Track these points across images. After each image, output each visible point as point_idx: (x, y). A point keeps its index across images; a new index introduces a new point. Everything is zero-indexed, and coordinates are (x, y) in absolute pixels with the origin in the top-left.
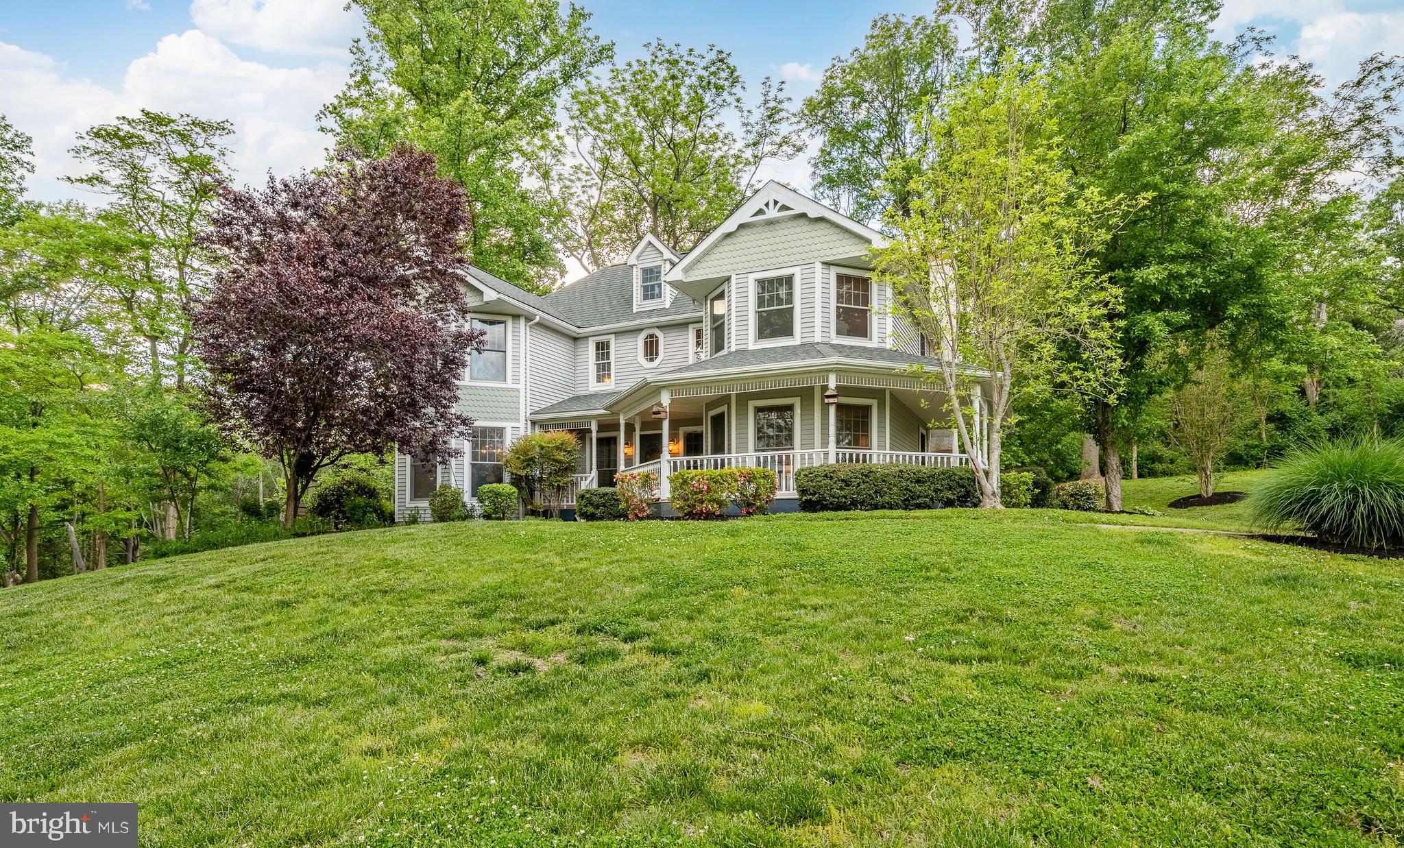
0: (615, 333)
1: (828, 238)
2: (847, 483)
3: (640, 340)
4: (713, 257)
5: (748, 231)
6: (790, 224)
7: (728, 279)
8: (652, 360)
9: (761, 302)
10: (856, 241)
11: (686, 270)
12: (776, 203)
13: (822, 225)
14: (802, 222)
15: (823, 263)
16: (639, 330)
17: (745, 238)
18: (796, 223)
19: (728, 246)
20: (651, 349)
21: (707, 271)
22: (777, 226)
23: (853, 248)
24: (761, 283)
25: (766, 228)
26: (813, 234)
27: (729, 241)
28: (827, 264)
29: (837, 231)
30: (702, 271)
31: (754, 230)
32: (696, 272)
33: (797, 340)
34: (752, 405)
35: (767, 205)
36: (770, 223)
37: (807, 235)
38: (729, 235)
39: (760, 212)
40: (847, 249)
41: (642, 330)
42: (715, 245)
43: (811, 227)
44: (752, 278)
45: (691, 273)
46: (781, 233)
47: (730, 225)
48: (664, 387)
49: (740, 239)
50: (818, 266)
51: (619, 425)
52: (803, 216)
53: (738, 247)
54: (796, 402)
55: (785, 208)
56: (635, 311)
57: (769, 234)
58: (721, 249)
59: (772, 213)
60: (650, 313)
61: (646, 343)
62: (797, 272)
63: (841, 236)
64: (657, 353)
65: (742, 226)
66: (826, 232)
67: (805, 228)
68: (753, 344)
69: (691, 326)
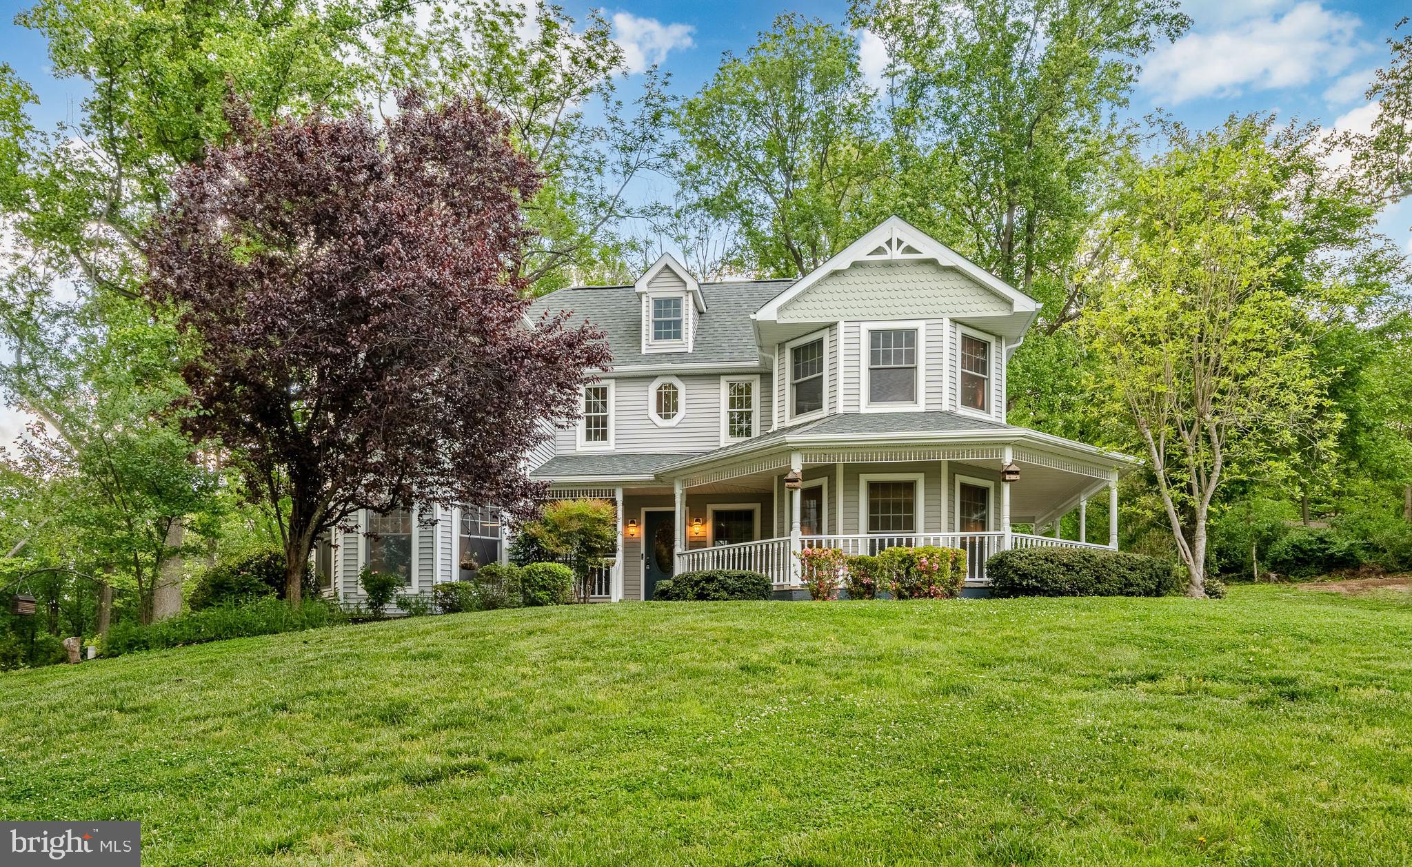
0: (616, 378)
1: (959, 292)
2: (1069, 567)
3: (653, 388)
4: (814, 297)
5: (860, 271)
6: (912, 269)
7: (832, 326)
8: (667, 417)
9: (874, 357)
10: (992, 299)
11: (780, 310)
12: (900, 242)
13: (952, 276)
14: (927, 269)
15: (952, 320)
16: (652, 377)
17: (858, 278)
18: (920, 269)
19: (834, 286)
20: (667, 404)
21: (807, 313)
22: (897, 270)
23: (988, 306)
24: (874, 335)
25: (883, 271)
26: (941, 285)
27: (835, 280)
28: (955, 322)
29: (970, 285)
30: (800, 313)
31: (868, 271)
32: (792, 313)
33: (920, 407)
34: (864, 479)
35: (889, 243)
36: (889, 265)
37: (934, 285)
38: (835, 273)
39: (879, 250)
40: (981, 306)
41: (656, 377)
42: (819, 283)
43: (937, 277)
44: (865, 327)
45: (786, 314)
46: (901, 278)
47: (842, 261)
48: (797, 450)
49: (850, 280)
50: (947, 322)
51: (673, 496)
52: (932, 262)
53: (847, 288)
54: (920, 478)
55: (910, 250)
56: (644, 352)
57: (886, 278)
58: (825, 288)
59: (896, 254)
60: (669, 357)
61: (659, 395)
62: (921, 326)
63: (974, 291)
64: (676, 408)
65: (855, 265)
66: (956, 284)
67: (930, 277)
68: (866, 408)
69: (723, 378)
